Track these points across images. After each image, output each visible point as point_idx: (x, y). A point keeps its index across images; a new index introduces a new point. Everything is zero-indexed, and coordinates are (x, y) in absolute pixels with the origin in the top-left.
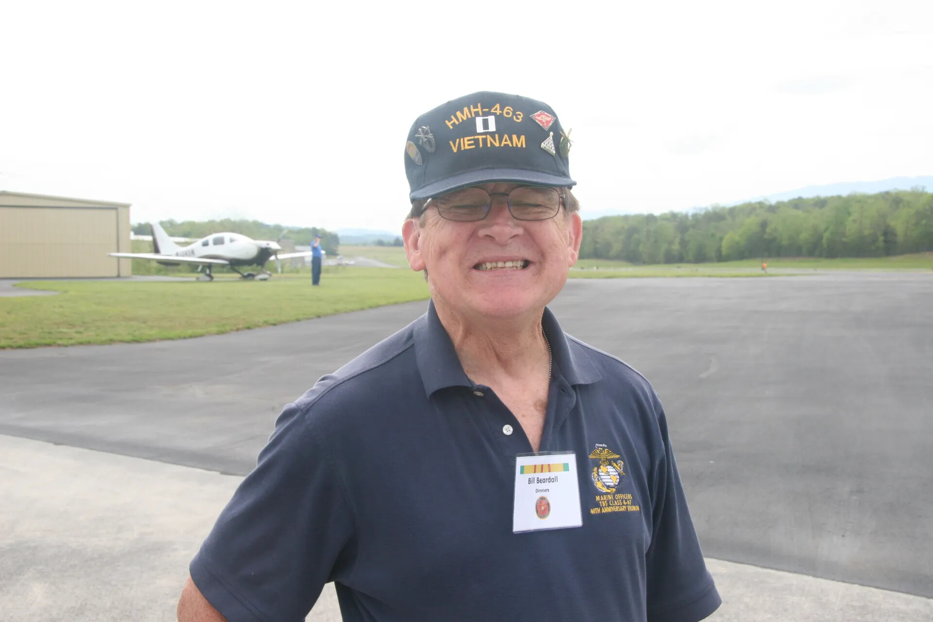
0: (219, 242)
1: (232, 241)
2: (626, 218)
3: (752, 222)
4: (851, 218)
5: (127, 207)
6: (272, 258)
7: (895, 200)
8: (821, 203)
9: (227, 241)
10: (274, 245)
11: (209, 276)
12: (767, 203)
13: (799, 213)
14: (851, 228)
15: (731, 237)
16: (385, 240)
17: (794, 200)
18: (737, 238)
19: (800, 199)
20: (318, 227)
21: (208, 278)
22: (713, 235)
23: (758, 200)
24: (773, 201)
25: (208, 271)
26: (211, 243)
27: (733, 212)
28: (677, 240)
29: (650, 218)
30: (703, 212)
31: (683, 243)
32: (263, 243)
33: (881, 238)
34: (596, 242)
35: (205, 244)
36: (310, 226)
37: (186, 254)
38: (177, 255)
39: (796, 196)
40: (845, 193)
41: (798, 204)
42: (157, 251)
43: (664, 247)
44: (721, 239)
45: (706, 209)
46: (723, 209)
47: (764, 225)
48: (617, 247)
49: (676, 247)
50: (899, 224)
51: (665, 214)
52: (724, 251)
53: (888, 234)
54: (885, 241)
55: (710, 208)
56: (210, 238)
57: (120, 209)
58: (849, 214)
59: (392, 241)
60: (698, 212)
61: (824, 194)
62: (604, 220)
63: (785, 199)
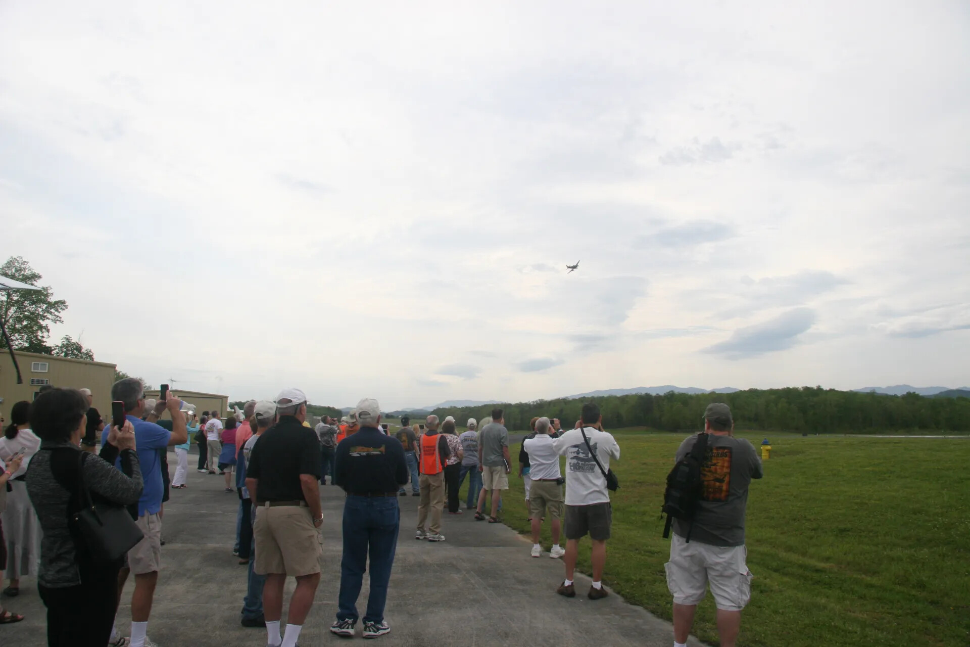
2: (494, 405)
5: (226, 397)
12: (568, 399)
17: (582, 398)
19: (584, 397)
24: (571, 399)
27: (550, 404)
28: (520, 418)
29: (510, 405)
30: (535, 404)
31: (522, 420)
33: (616, 420)
39: (583, 396)
40: (606, 395)
43: (513, 422)
45: (536, 402)
46: (546, 402)
47: (562, 411)
49: (519, 422)
50: (624, 412)
53: (619, 417)
55: (539, 402)
57: (224, 398)
60: (531, 404)
61: (596, 395)
62: (485, 407)
63: (577, 398)
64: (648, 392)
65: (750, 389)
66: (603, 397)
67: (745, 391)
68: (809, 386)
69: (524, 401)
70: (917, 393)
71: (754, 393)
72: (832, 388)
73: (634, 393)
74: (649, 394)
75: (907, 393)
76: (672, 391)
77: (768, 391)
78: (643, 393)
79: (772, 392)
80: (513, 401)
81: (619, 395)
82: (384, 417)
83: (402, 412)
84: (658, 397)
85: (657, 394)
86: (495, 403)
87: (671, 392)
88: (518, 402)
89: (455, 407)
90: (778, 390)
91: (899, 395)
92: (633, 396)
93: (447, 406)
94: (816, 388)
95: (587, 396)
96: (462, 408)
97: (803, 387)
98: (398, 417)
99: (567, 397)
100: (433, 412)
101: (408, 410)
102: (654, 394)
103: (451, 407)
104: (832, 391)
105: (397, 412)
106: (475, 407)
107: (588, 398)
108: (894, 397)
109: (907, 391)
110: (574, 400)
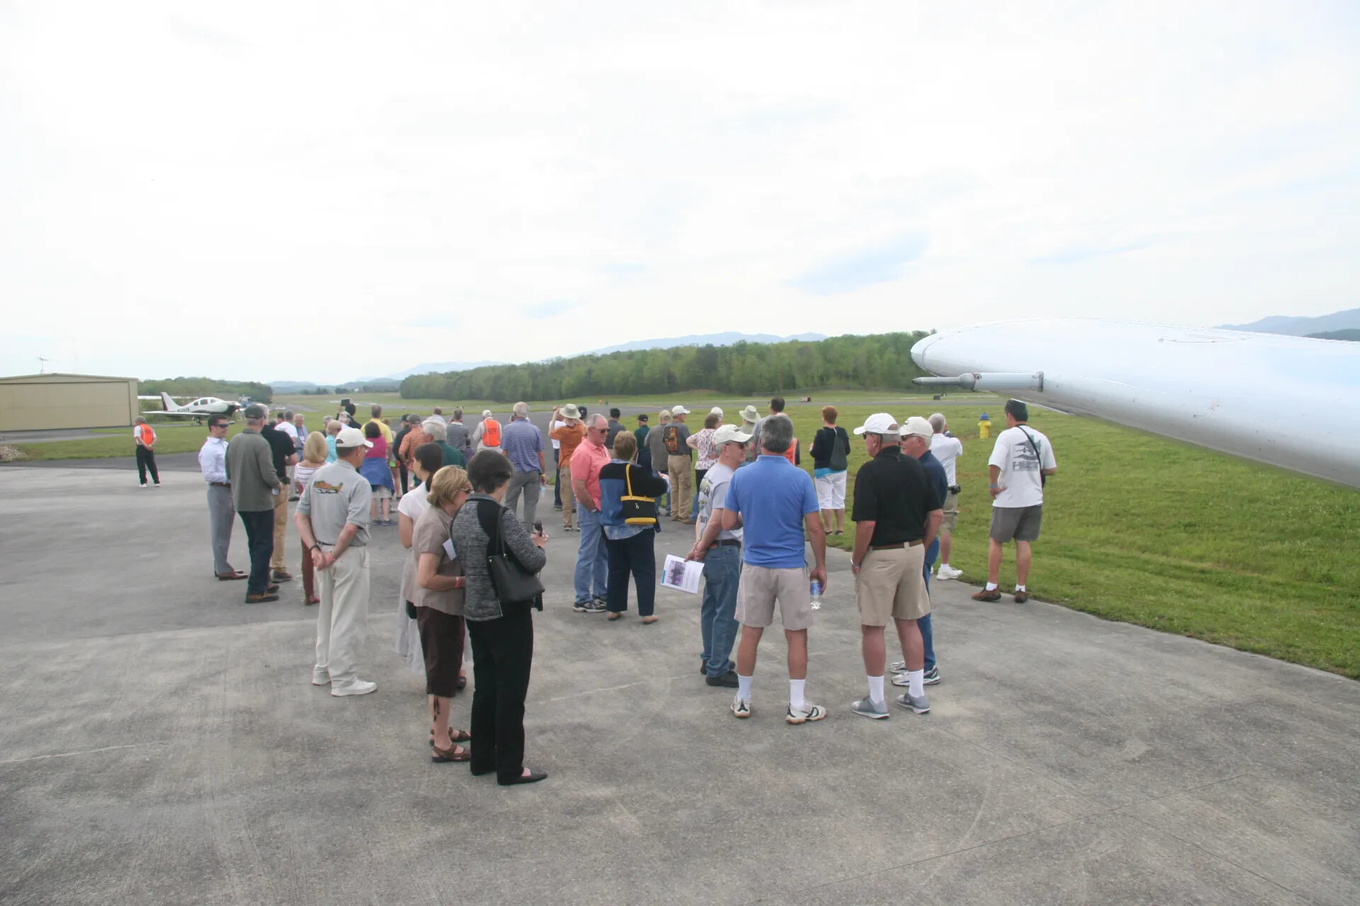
0: (204, 402)
1: (212, 401)
2: (493, 368)
3: (581, 371)
4: (647, 367)
5: (135, 380)
6: (237, 411)
7: (675, 353)
8: (631, 355)
9: (209, 402)
10: (237, 404)
11: (199, 422)
12: (595, 356)
13: (615, 363)
14: (646, 373)
15: (568, 381)
16: (308, 389)
17: (614, 353)
18: (572, 382)
19: (618, 352)
20: (255, 381)
21: (198, 424)
22: (555, 380)
23: (589, 354)
24: (600, 355)
25: (198, 420)
26: (199, 403)
27: (571, 362)
28: (531, 384)
29: (512, 368)
30: (550, 363)
31: (535, 387)
32: (230, 403)
33: (666, 381)
34: (471, 387)
35: (196, 404)
36: (248, 380)
37: (184, 410)
38: (178, 411)
39: (616, 351)
40: (648, 349)
41: (616, 356)
42: (165, 408)
43: (521, 389)
44: (561, 382)
45: (552, 361)
46: (564, 361)
47: (589, 372)
48: (487, 391)
49: (529, 389)
50: (677, 370)
52: (564, 391)
53: (670, 377)
54: (669, 383)
55: (555, 360)
56: (199, 401)
57: (131, 382)
58: (646, 364)
59: (315, 390)
60: (545, 363)
61: (634, 349)
62: (478, 371)
63: (608, 353)
64: (710, 342)
65: (844, 335)
66: (645, 351)
67: (836, 338)
69: (532, 360)
71: (849, 340)
73: (687, 344)
74: (711, 346)
76: (743, 341)
77: (867, 337)
78: (702, 344)
79: (873, 339)
80: (518, 361)
81: (665, 348)
82: (334, 392)
83: (359, 383)
84: (724, 350)
85: (723, 345)
86: (492, 365)
87: (742, 343)
88: (524, 362)
89: (436, 373)
90: (881, 336)
92: (690, 348)
93: (424, 372)
95: (622, 350)
96: (446, 374)
98: (353, 390)
99: (594, 353)
100: (404, 381)
101: (366, 381)
102: (718, 345)
103: (430, 373)
105: (351, 384)
106: (464, 372)
107: (623, 353)
110: (604, 356)
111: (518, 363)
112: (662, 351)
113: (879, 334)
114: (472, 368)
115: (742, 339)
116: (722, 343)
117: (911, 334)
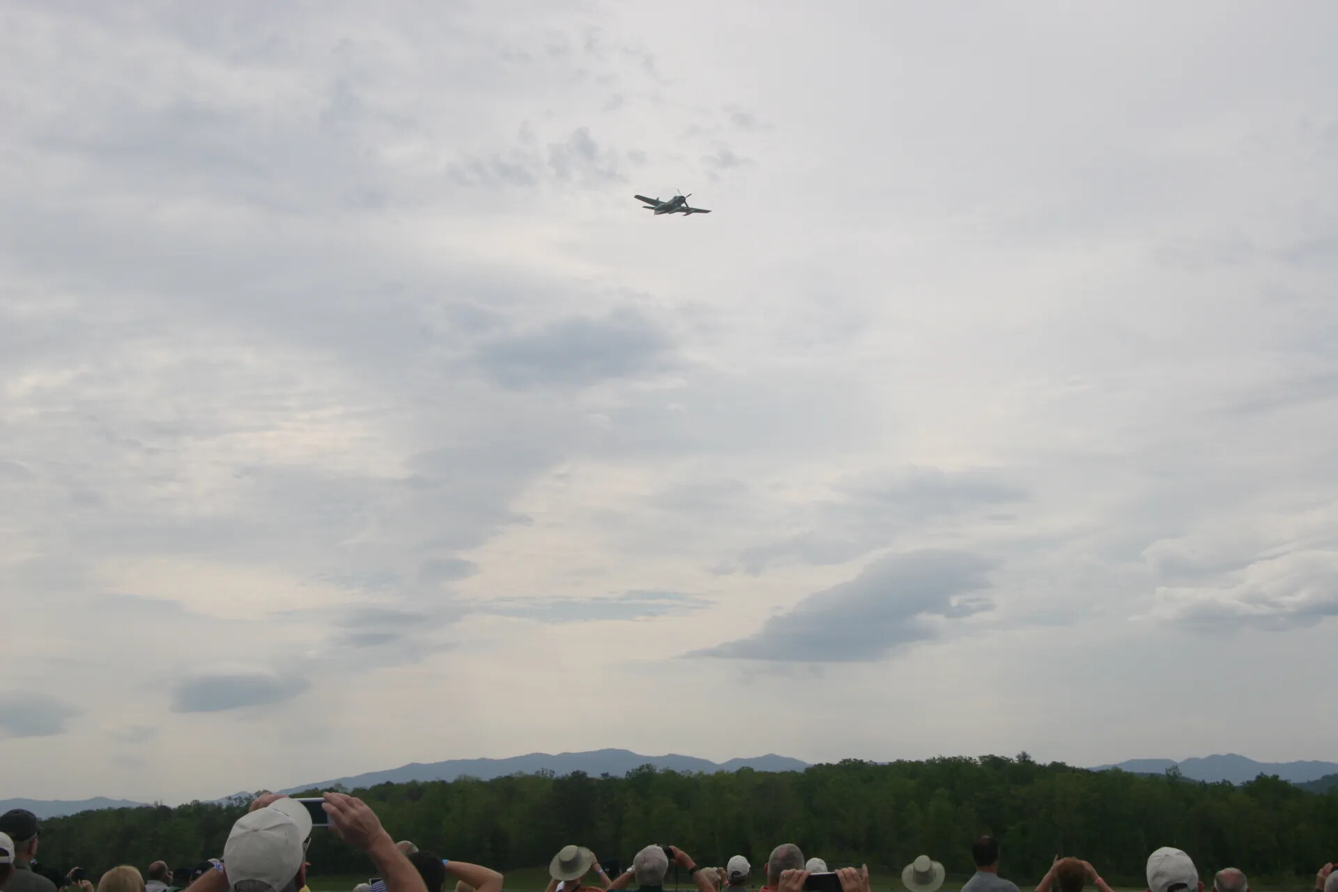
4: (449, 816)
7: (508, 790)
8: (415, 791)
17: (380, 786)
19: (389, 783)
29: (162, 812)
39: (383, 782)
40: (450, 779)
50: (512, 825)
51: (186, 807)
60: (235, 804)
61: (421, 779)
64: (582, 769)
65: (845, 761)
66: (443, 782)
67: (829, 766)
68: (998, 754)
69: (203, 799)
70: (1282, 778)
71: (854, 770)
72: (1059, 760)
73: (530, 771)
74: (584, 774)
75: (1259, 777)
76: (648, 766)
77: (891, 765)
78: (563, 771)
79: (901, 768)
81: (486, 777)
84: (609, 783)
85: (605, 775)
86: (117, 807)
87: (647, 770)
88: (189, 800)
90: (918, 763)
91: (1237, 782)
92: (536, 781)
94: (1016, 760)
95: (395, 781)
97: (981, 758)
99: (340, 785)
102: (594, 773)
104: (1058, 768)
106: (52, 820)
107: (399, 786)
108: (1224, 790)
109: (1259, 774)
111: (173, 804)
112: (479, 783)
113: (914, 760)
114: (70, 813)
115: (644, 763)
116: (605, 772)
117: (979, 763)
